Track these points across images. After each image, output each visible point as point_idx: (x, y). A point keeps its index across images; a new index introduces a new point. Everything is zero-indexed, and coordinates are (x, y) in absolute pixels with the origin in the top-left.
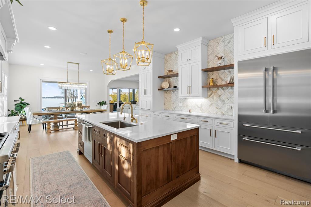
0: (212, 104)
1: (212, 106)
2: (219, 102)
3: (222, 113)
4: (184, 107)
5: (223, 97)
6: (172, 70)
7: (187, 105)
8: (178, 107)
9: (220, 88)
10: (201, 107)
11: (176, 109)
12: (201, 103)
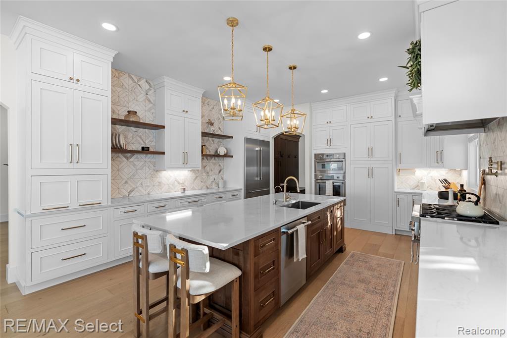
0: (197, 177)
1: (196, 180)
2: (204, 174)
3: (207, 186)
4: (154, 186)
5: (208, 168)
6: (136, 112)
7: (159, 182)
8: (140, 188)
9: (205, 158)
10: (183, 183)
11: (133, 193)
12: (183, 178)
